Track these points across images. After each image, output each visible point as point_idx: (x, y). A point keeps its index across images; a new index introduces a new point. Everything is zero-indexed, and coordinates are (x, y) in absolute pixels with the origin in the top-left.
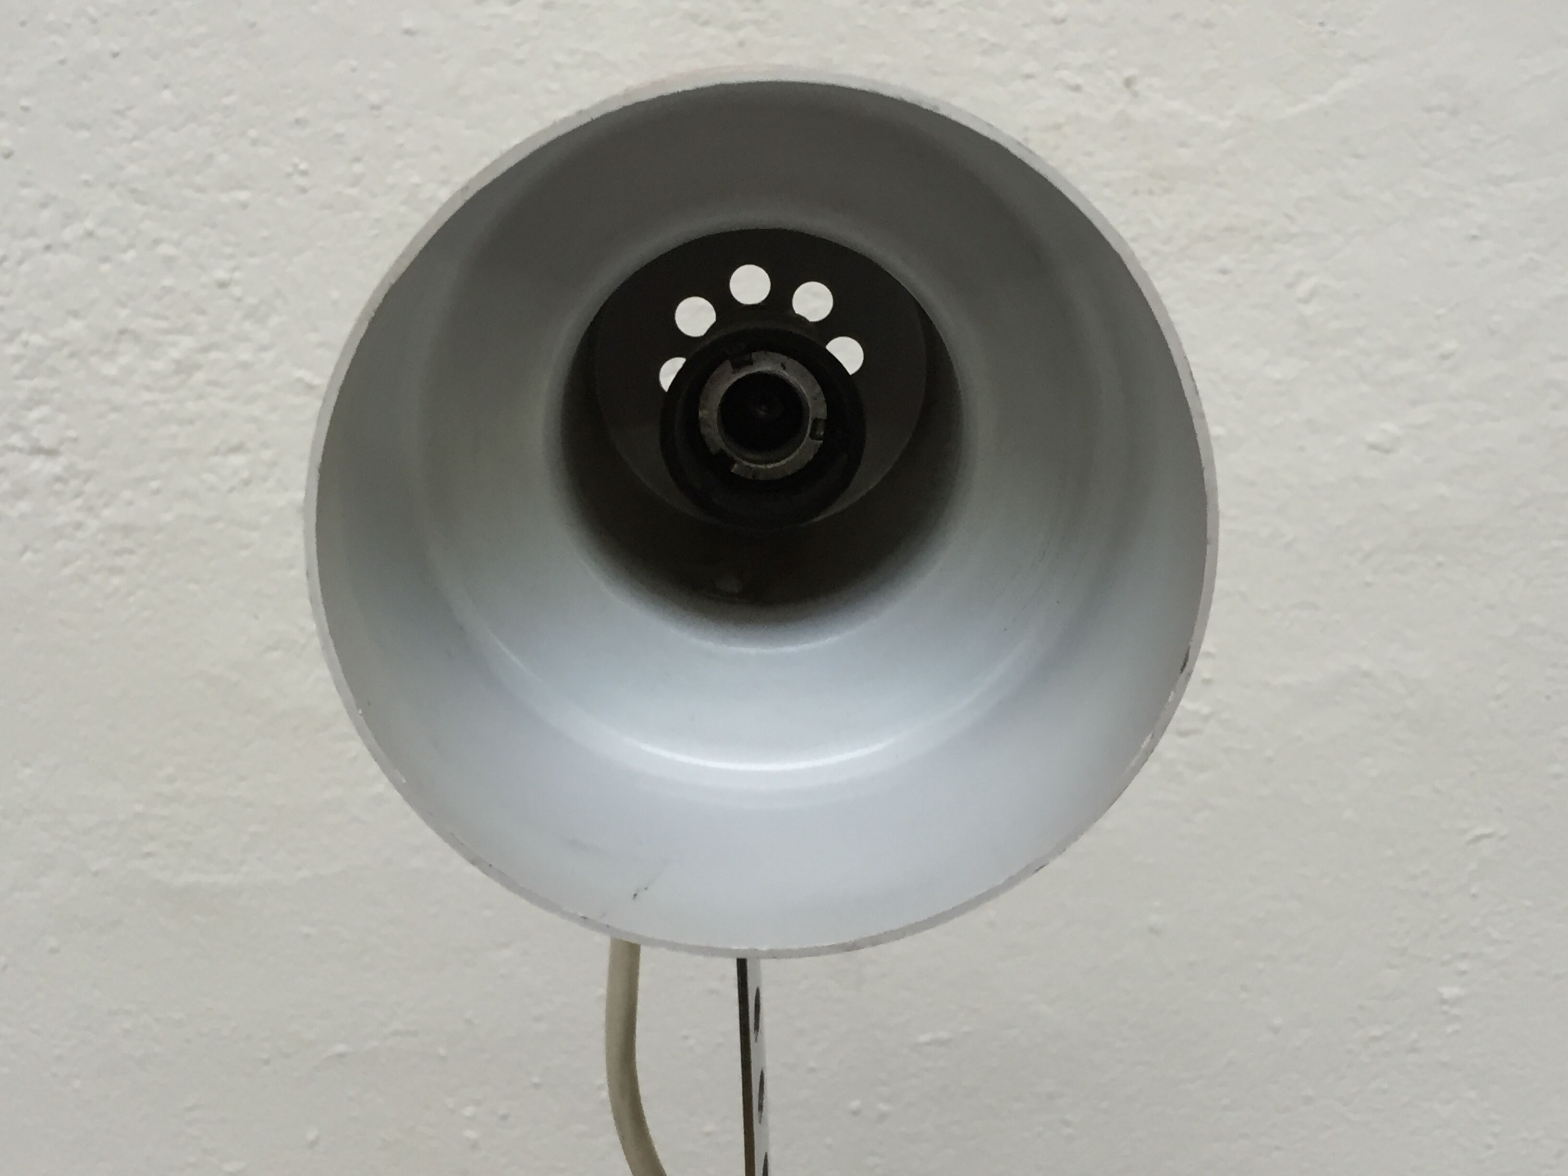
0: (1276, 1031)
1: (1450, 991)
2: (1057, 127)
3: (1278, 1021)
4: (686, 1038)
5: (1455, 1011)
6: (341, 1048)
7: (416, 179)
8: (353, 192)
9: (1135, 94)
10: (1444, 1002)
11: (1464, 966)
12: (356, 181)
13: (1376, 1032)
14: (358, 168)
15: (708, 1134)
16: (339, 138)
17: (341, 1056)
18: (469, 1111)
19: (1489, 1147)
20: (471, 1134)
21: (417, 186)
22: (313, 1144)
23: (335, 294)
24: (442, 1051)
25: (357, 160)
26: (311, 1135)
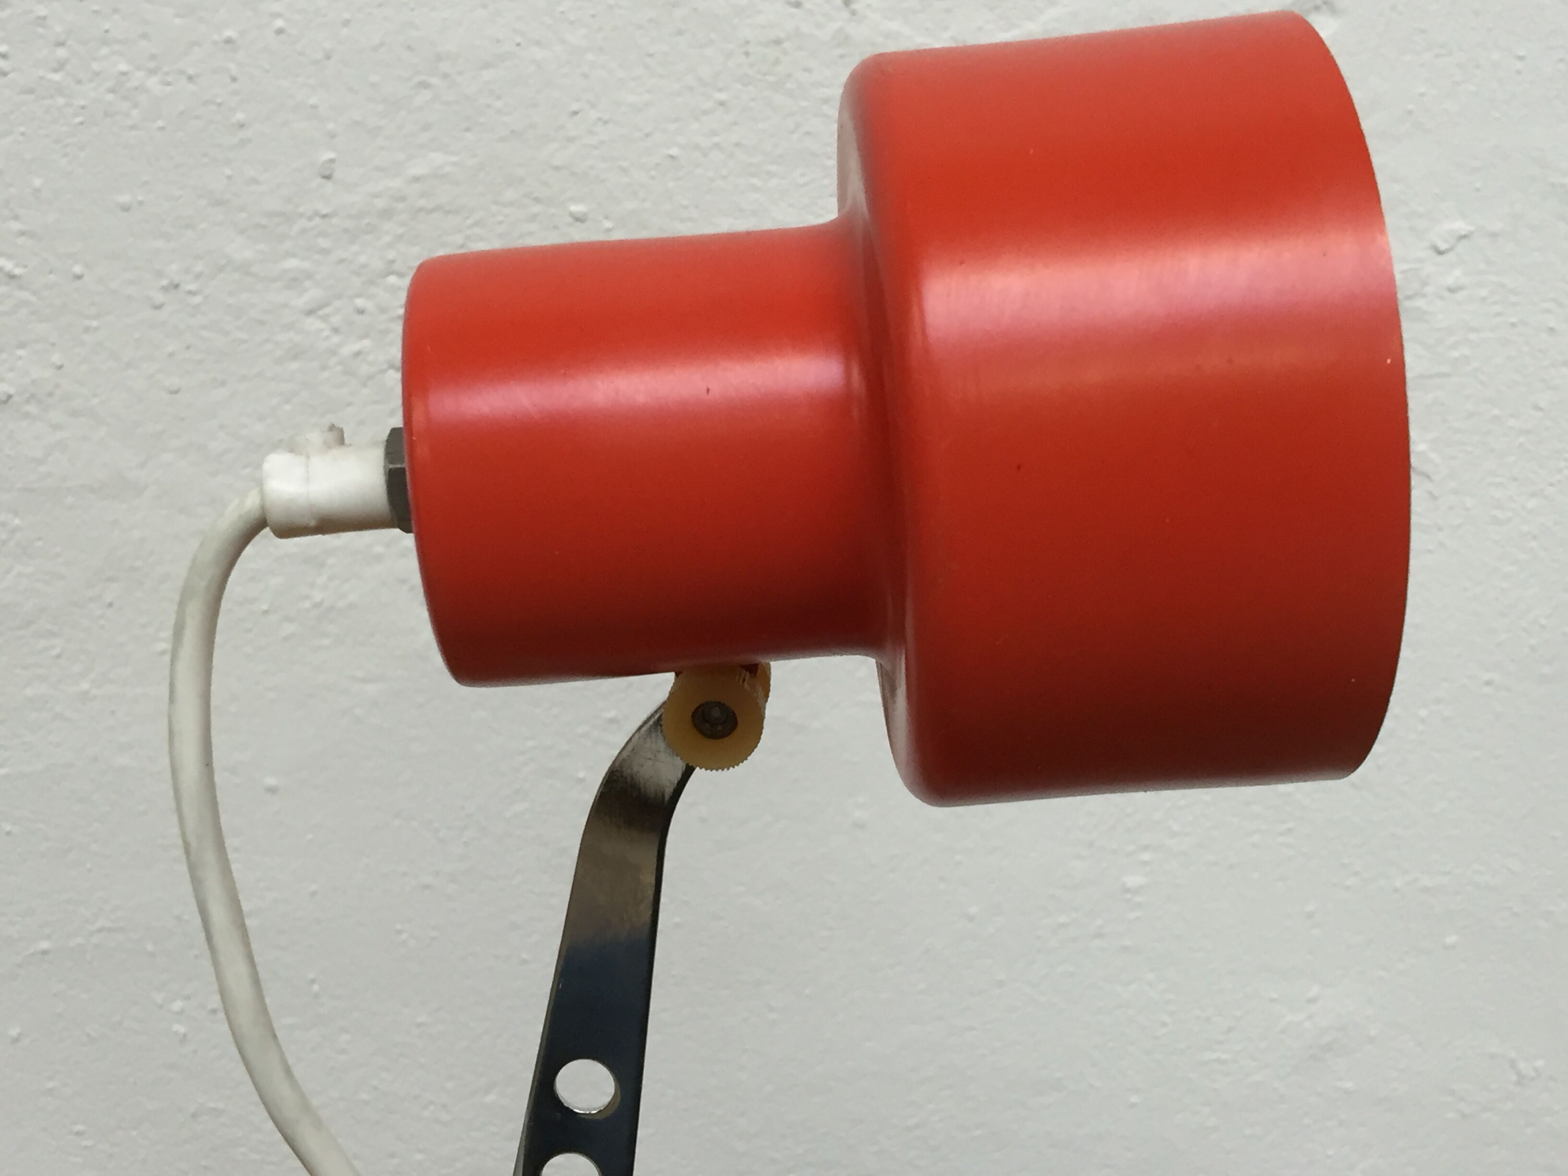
0: (971, 919)
1: (1133, 880)
2: (778, 42)
3: (973, 910)
4: (399, 932)
5: (1137, 899)
6: (45, 945)
7: (123, 67)
8: (57, 77)
9: (854, 13)
10: (1127, 891)
11: (1146, 856)
12: (60, 66)
13: (1062, 919)
14: (61, 53)
15: (419, 1025)
16: (42, 20)
17: (45, 952)
18: (177, 1005)
19: (1164, 1024)
20: (180, 1028)
21: (125, 74)
22: (16, 1040)
23: (37, 182)
24: (150, 947)
25: (61, 44)
26: (14, 1032)
